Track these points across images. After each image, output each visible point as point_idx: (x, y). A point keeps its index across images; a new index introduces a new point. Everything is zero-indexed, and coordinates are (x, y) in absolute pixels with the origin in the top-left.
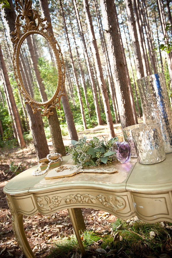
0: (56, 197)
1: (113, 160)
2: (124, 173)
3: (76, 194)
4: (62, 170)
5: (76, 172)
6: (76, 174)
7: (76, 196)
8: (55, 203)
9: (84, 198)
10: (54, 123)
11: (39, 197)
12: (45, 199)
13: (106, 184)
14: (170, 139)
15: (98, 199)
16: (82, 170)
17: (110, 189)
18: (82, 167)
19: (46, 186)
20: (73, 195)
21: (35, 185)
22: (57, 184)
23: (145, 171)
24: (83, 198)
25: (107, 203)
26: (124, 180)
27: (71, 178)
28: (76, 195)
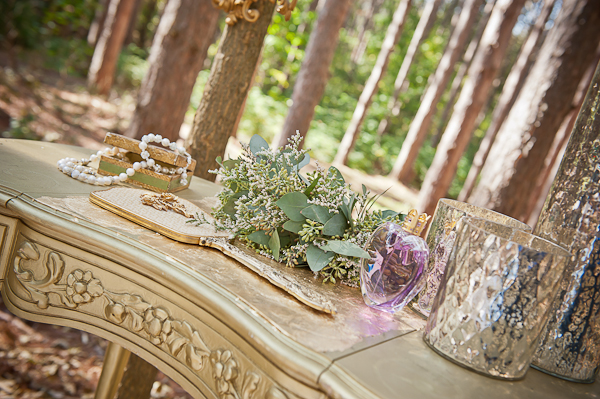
0: (87, 277)
1: (345, 276)
2: (350, 334)
3: (155, 306)
4: (161, 207)
5: (202, 239)
6: (198, 245)
7: (150, 311)
8: (71, 292)
9: (173, 334)
10: (240, 54)
11: (32, 241)
12: (48, 261)
13: (268, 327)
14: (582, 326)
15: (213, 360)
16: (226, 247)
17: (268, 349)
18: (231, 237)
19: (76, 220)
20: (143, 301)
21: (44, 198)
22: (118, 235)
23: (422, 368)
24: (167, 331)
25: (232, 390)
26: (332, 350)
27: (172, 245)
28: (152, 308)
